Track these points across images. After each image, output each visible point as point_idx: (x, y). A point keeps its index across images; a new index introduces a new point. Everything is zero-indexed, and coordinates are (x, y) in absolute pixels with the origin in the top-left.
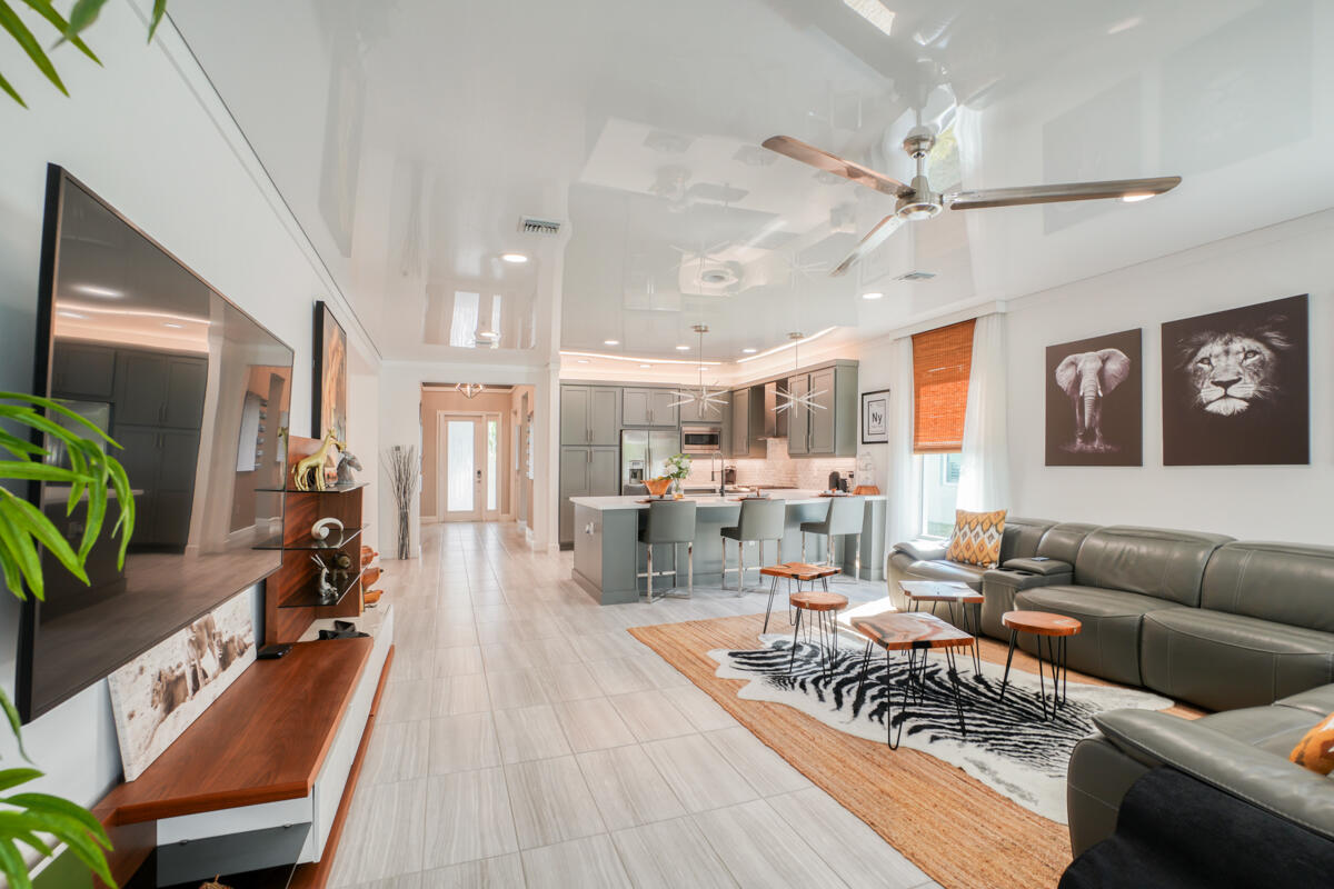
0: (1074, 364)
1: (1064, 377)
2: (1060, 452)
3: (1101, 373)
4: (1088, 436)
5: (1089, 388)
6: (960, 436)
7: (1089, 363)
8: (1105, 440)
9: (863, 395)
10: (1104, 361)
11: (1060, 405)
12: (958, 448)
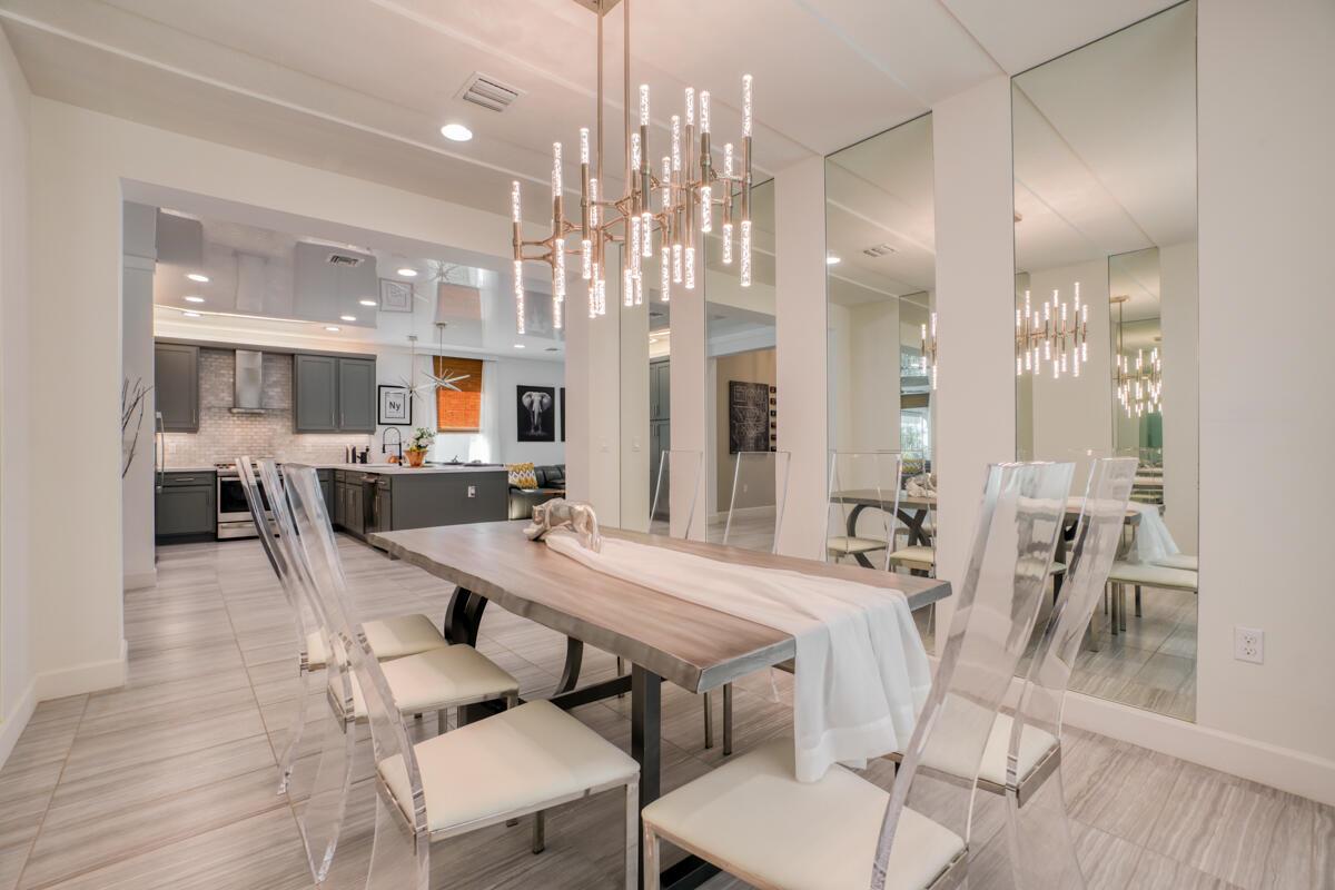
0: (530, 396)
1: (526, 401)
2: (524, 436)
3: (541, 402)
4: (536, 429)
5: (536, 407)
6: (477, 425)
7: (536, 396)
8: (543, 430)
9: (380, 387)
10: (542, 397)
11: (524, 414)
12: (477, 431)
